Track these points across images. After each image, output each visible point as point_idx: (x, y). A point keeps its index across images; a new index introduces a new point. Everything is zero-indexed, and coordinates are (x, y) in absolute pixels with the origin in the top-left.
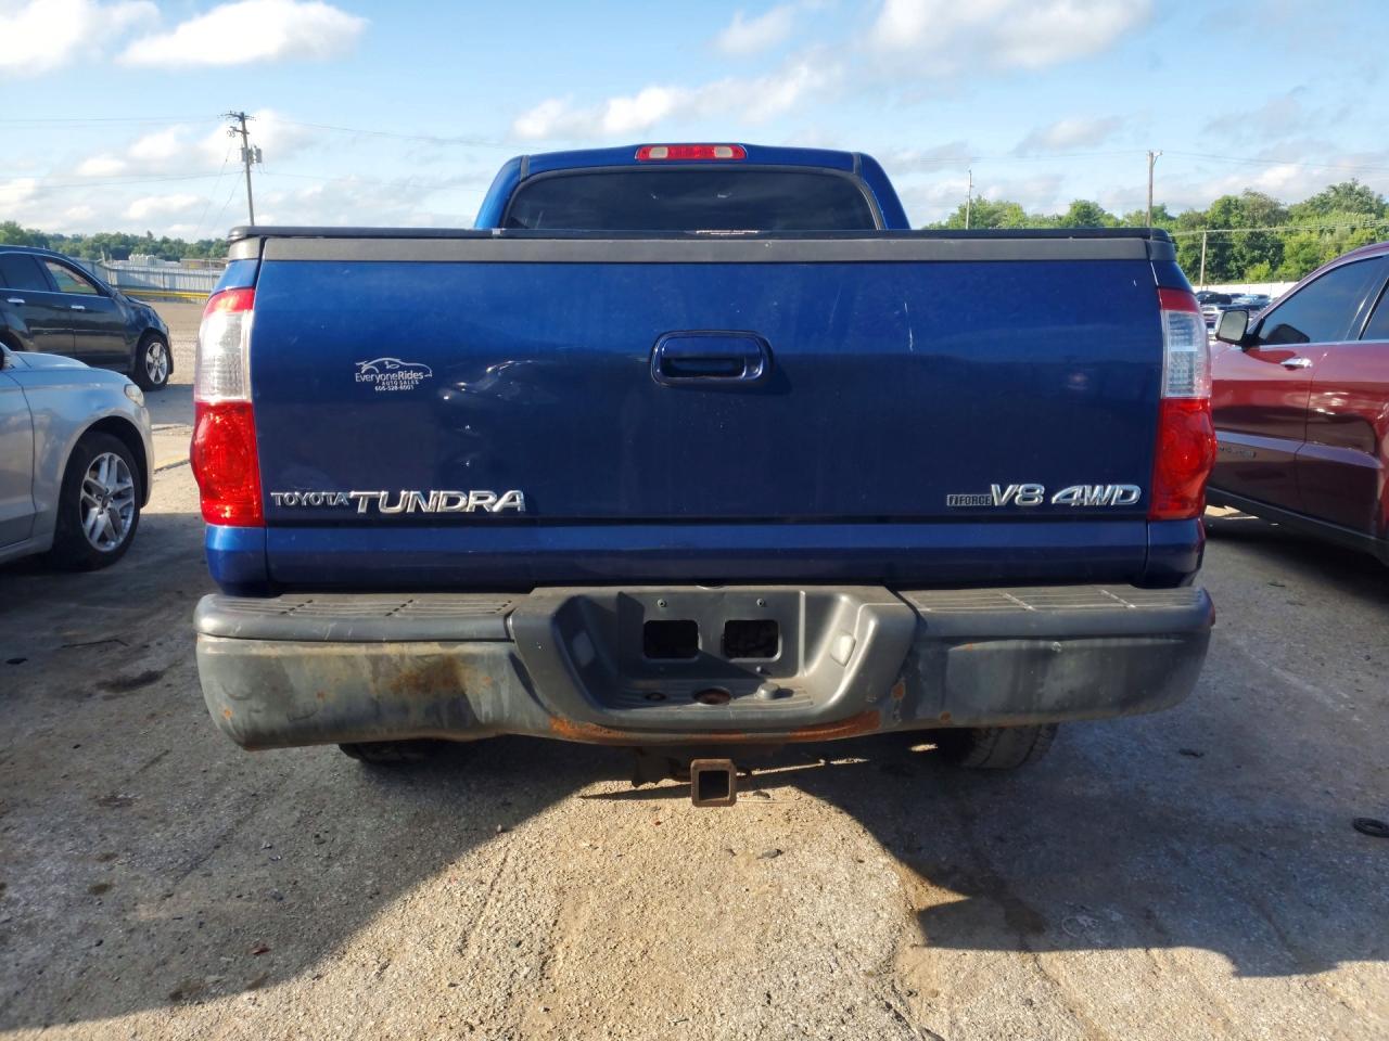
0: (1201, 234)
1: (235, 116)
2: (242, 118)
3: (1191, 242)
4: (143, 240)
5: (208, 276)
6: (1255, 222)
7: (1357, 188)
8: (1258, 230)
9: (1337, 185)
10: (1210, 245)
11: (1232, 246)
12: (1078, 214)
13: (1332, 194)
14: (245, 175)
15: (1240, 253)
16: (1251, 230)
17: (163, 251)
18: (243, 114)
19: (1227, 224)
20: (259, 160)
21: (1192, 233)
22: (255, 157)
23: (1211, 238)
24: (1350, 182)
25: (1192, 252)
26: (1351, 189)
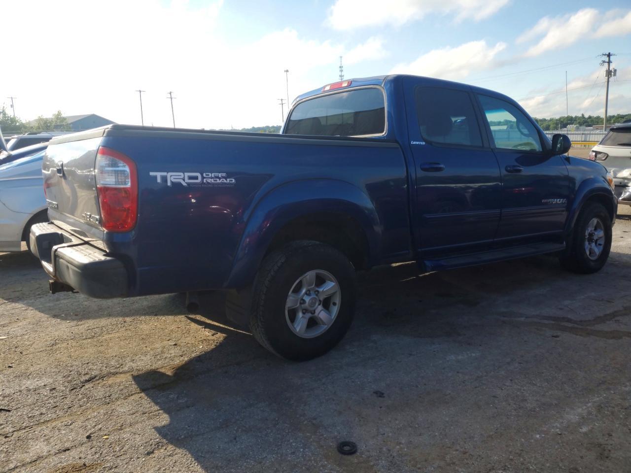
1: (605, 55)
2: (609, 55)
4: (579, 118)
5: (580, 134)
14: (606, 83)
17: (588, 122)
18: (609, 53)
20: (615, 75)
22: (613, 74)
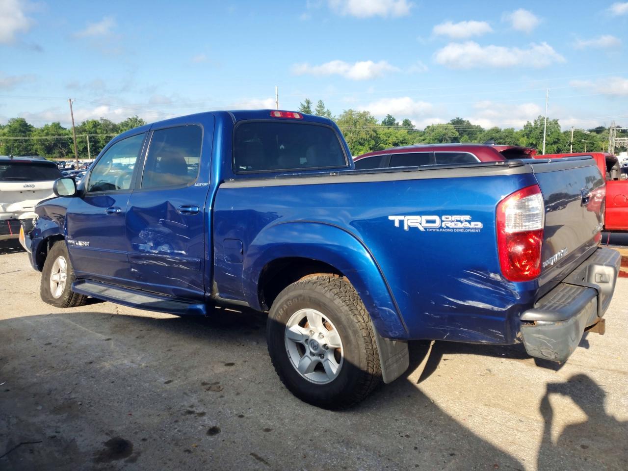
0: (86, 137)
3: (81, 140)
6: (107, 132)
7: (138, 119)
8: (109, 135)
9: (131, 118)
10: (90, 142)
11: (100, 142)
12: (20, 125)
13: (129, 121)
15: (103, 144)
16: (106, 135)
19: (96, 133)
21: (80, 135)
23: (90, 138)
24: (135, 117)
25: (82, 144)
26: (136, 119)
